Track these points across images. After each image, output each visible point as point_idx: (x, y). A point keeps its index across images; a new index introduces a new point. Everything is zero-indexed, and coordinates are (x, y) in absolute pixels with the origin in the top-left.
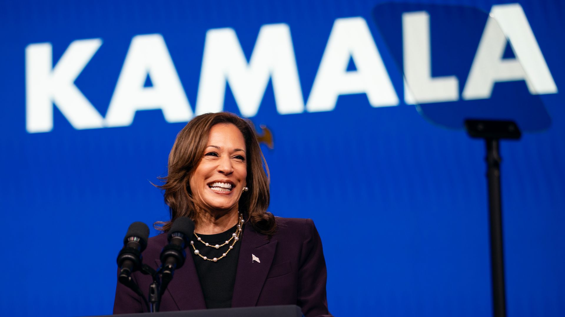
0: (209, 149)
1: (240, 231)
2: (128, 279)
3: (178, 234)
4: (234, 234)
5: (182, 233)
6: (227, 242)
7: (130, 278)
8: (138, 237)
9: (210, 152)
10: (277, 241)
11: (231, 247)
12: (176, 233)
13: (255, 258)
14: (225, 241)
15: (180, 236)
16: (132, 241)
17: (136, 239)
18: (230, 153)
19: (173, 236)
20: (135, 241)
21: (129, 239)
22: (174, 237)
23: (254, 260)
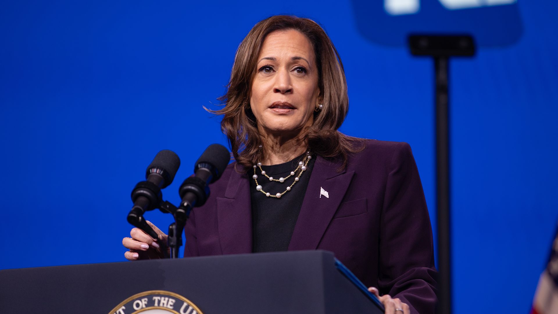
0: (262, 63)
1: (309, 158)
2: (139, 219)
3: (205, 165)
4: (301, 163)
5: (209, 163)
6: (292, 173)
7: (140, 218)
8: (161, 169)
9: (263, 66)
10: (354, 171)
11: (297, 179)
12: (204, 164)
13: (324, 193)
14: (290, 173)
15: (207, 168)
16: (154, 173)
17: (159, 171)
18: (288, 66)
19: (199, 166)
20: (158, 173)
21: (151, 170)
22: (200, 168)
23: (322, 195)
